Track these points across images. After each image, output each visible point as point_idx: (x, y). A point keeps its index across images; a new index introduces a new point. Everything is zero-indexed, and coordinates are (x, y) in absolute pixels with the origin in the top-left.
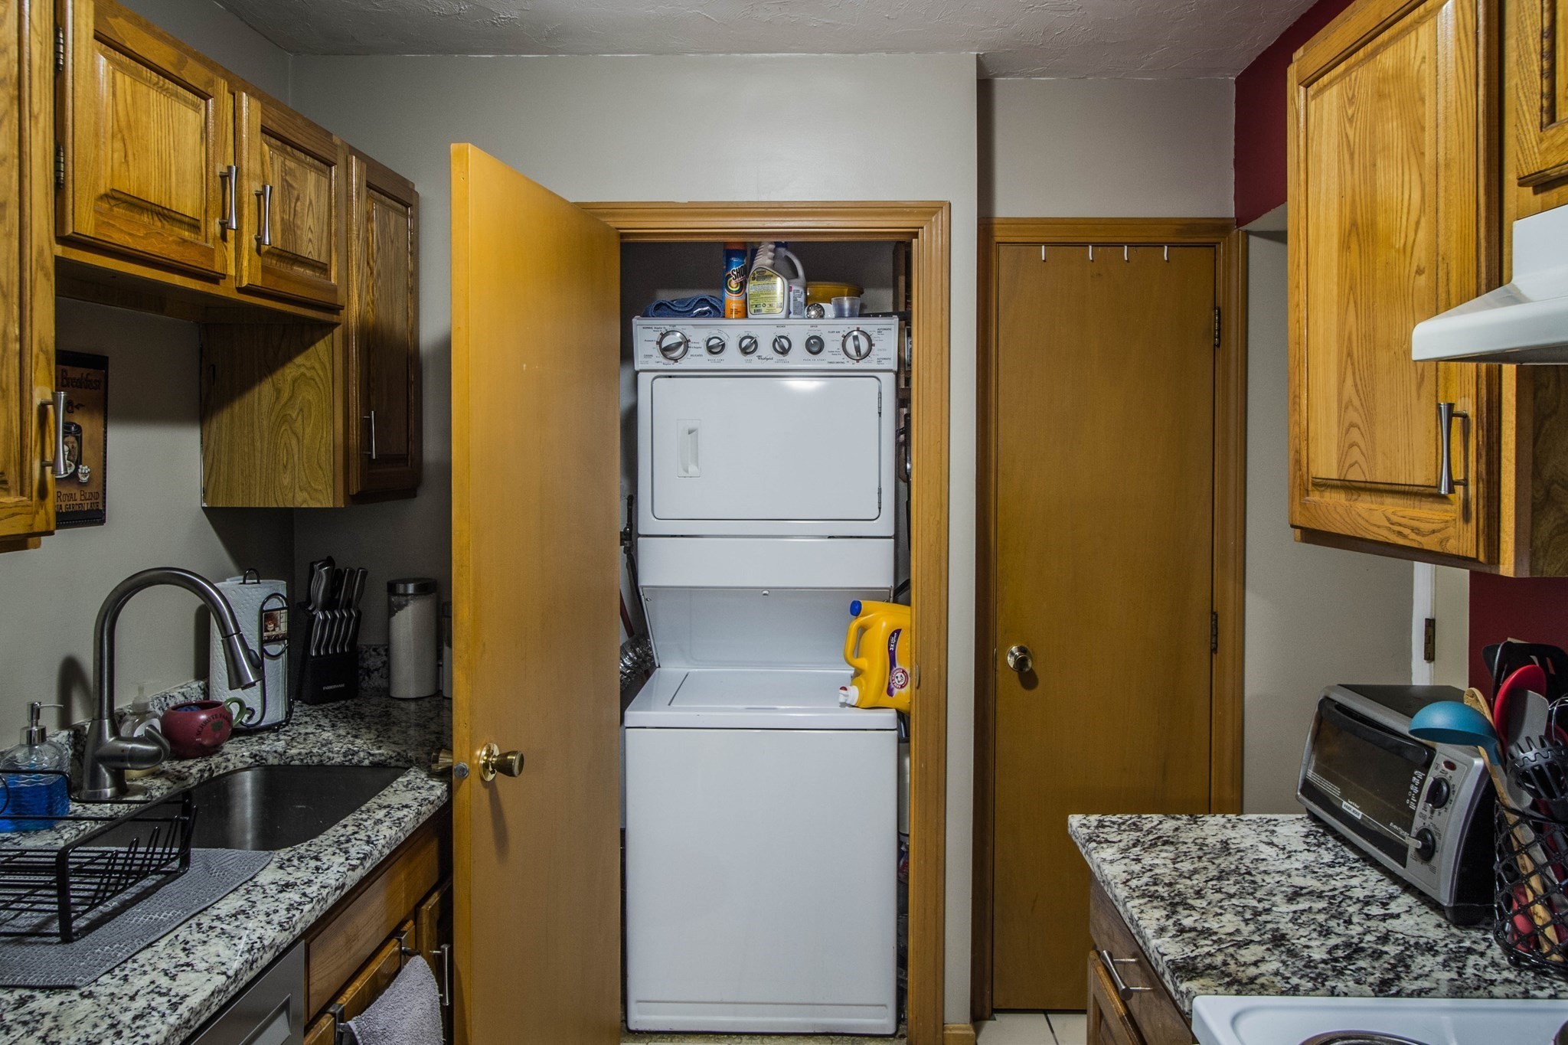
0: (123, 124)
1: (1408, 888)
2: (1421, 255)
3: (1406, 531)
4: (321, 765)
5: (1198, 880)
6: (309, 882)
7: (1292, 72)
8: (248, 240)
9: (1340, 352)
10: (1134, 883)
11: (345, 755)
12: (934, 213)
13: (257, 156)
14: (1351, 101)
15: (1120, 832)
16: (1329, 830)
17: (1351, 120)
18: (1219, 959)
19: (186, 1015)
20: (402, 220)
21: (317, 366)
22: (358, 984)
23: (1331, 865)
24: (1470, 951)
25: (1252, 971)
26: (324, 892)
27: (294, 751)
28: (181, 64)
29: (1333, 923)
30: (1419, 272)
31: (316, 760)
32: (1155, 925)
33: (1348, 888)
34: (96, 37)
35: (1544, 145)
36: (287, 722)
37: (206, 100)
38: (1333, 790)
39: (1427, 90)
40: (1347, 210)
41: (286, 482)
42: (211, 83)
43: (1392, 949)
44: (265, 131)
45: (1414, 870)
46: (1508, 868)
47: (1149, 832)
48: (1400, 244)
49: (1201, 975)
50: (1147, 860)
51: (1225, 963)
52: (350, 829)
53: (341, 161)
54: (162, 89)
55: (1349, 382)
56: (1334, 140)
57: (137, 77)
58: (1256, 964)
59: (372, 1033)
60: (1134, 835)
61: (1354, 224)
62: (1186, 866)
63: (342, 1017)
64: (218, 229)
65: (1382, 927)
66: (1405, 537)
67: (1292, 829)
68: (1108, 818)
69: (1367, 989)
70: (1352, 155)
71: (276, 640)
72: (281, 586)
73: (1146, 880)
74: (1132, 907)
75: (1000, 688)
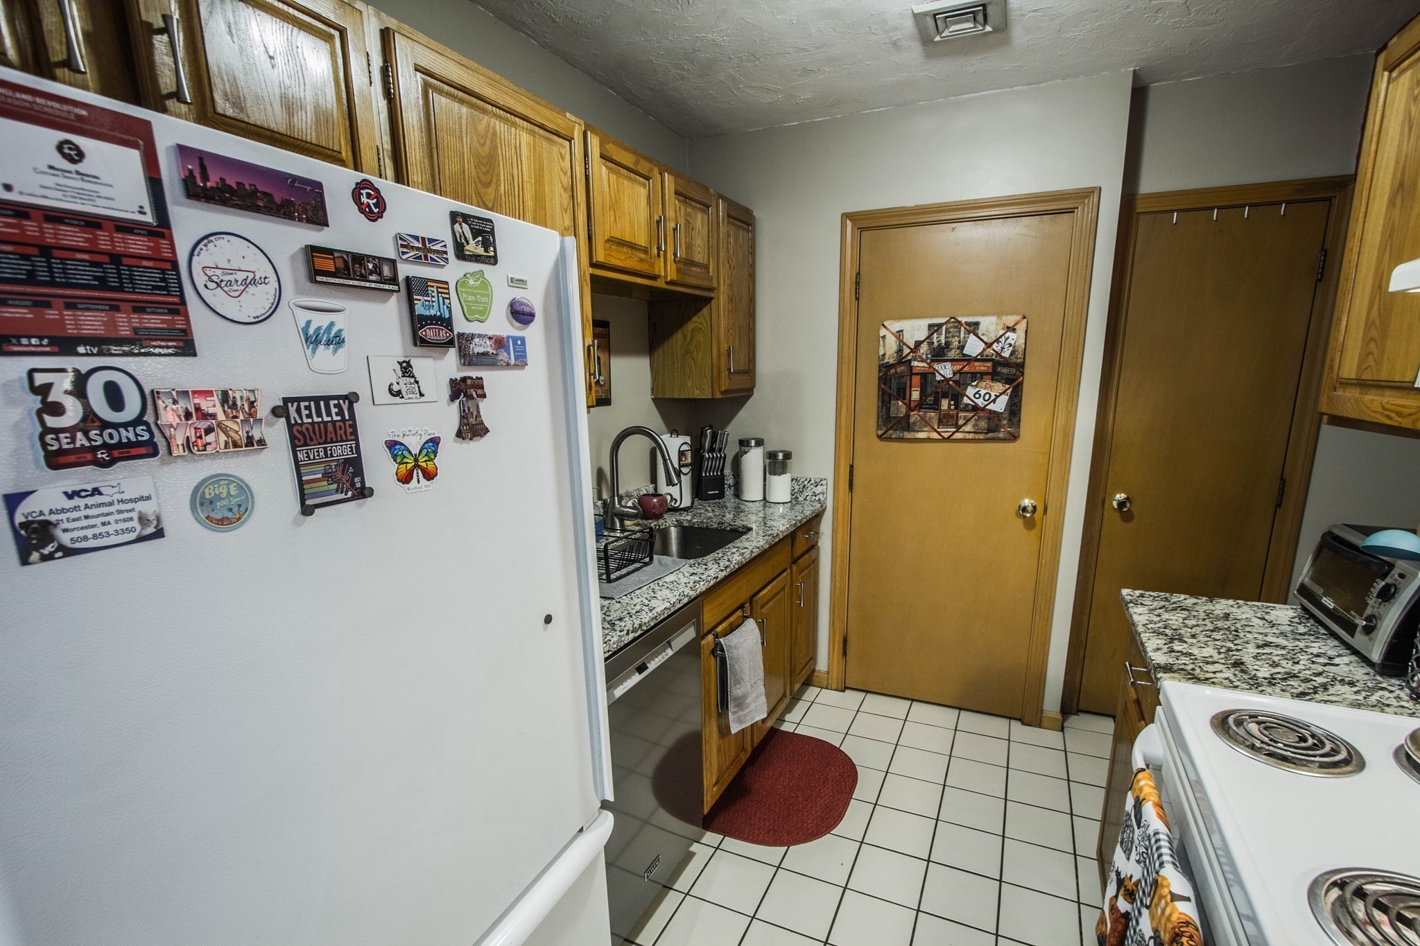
1: (1355, 652)
3: (1393, 415)
4: (706, 528)
5: (1196, 630)
6: (703, 574)
7: (1382, 59)
8: (670, 256)
9: (1373, 287)
10: (1149, 626)
11: (718, 524)
12: (1088, 197)
13: (673, 207)
14: (1418, 85)
15: (1154, 600)
16: (1312, 616)
17: (1415, 99)
18: (1190, 667)
19: (655, 615)
20: (746, 234)
21: (703, 321)
22: (724, 625)
23: (1302, 634)
25: (1210, 675)
26: (709, 578)
27: (695, 520)
28: (637, 163)
29: (1284, 663)
31: (705, 525)
32: (1155, 646)
33: (1307, 647)
34: (601, 157)
36: (690, 507)
37: (649, 180)
38: (1319, 590)
40: (1399, 173)
41: (689, 385)
42: (651, 170)
43: (1320, 680)
44: (677, 193)
45: (1358, 641)
47: (1174, 603)
49: (1174, 672)
50: (1165, 616)
51: (1193, 669)
52: (720, 555)
53: (714, 204)
54: (630, 179)
55: (1375, 308)
56: (1400, 117)
57: (619, 175)
58: (1214, 673)
59: (731, 646)
60: (1162, 603)
61: (1401, 185)
62: (1191, 622)
63: (716, 636)
64: (656, 251)
65: (1320, 669)
66: (1392, 419)
67: (1283, 613)
68: (1149, 593)
69: (1288, 694)
70: (1410, 128)
71: (686, 465)
72: (688, 439)
73: (1160, 625)
74: (1144, 637)
75: (1105, 520)
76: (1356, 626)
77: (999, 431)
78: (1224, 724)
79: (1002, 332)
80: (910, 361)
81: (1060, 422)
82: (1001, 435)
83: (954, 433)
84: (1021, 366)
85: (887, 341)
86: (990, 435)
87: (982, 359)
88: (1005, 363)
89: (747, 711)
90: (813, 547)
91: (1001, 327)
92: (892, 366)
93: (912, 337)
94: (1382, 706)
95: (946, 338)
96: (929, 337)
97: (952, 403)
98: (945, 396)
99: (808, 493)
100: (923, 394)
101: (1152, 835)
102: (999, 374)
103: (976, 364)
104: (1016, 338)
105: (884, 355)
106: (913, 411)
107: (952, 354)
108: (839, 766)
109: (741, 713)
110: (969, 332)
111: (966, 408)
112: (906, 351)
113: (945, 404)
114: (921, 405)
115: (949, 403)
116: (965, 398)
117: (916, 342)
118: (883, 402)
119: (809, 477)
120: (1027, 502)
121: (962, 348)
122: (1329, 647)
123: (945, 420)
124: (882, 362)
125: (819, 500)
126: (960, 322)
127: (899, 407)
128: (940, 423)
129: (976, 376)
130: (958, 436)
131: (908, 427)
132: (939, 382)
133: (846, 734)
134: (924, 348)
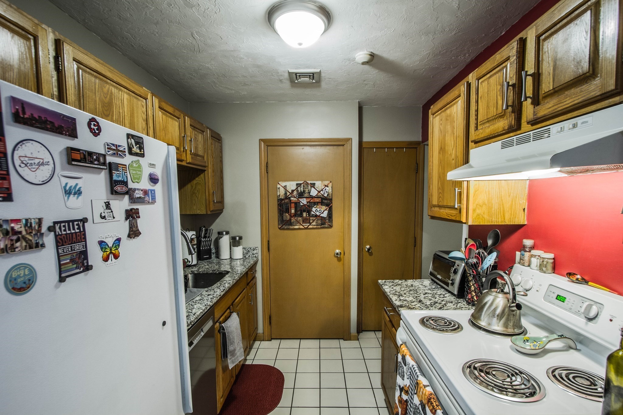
0: (164, 127)
1: (450, 292)
2: (453, 156)
3: (450, 216)
4: (207, 273)
5: (405, 292)
6: (214, 294)
7: (430, 111)
8: (188, 152)
9: (438, 177)
10: (391, 292)
11: (213, 271)
12: (348, 141)
13: (189, 130)
14: (441, 120)
15: (389, 283)
16: (435, 282)
17: (441, 124)
18: (407, 305)
19: (197, 316)
20: (218, 144)
21: (201, 180)
22: (223, 317)
23: (434, 288)
24: (459, 302)
25: (414, 306)
26: (218, 296)
27: (201, 270)
28: (174, 112)
29: (432, 298)
30: (453, 160)
31: (206, 272)
32: (395, 299)
33: (437, 292)
34: (159, 108)
35: (475, 134)
36: (197, 264)
37: (179, 119)
38: (436, 273)
39: (455, 120)
40: (440, 145)
41: (195, 208)
42: (180, 115)
43: (443, 303)
44: (191, 125)
45: (450, 288)
46: (468, 285)
47: (396, 283)
48: (449, 153)
49: (403, 307)
50: (395, 288)
51: (409, 305)
52: (219, 285)
53: (206, 131)
54: (171, 118)
55: (440, 183)
56: (438, 128)
57: (167, 116)
58: (415, 305)
59: (227, 327)
60: (392, 284)
61: (441, 148)
62: (403, 289)
63: (220, 323)
64: (183, 149)
65: (442, 299)
66: (449, 217)
67: (427, 282)
68: (387, 281)
69: (437, 309)
70: (441, 132)
71: (194, 245)
72: (194, 233)
73: (394, 291)
74: (391, 296)
75: (364, 256)
76: (448, 283)
77: (325, 224)
78: (423, 322)
79: (324, 187)
80: (290, 198)
81: (347, 220)
82: (326, 226)
83: (309, 226)
84: (331, 200)
85: (281, 190)
86: (322, 226)
87: (317, 197)
88: (326, 199)
89: (236, 357)
90: (254, 278)
91: (323, 185)
92: (283, 200)
93: (290, 188)
94: (461, 308)
95: (303, 189)
96: (297, 188)
97: (307, 214)
98: (304, 211)
99: (250, 254)
100: (296, 211)
101: (411, 367)
102: (323, 203)
103: (315, 199)
104: (329, 189)
105: (279, 195)
106: (292, 217)
107: (306, 195)
108: (275, 375)
109: (233, 358)
110: (312, 187)
111: (313, 216)
112: (288, 194)
113: (305, 214)
114: (295, 215)
115: (306, 214)
116: (312, 212)
117: (292, 190)
118: (280, 214)
119: (250, 247)
120: (338, 251)
121: (309, 193)
122: (441, 291)
123: (305, 220)
124: (279, 198)
125: (255, 256)
126: (308, 183)
127: (287, 216)
128: (303, 222)
129: (315, 204)
130: (310, 227)
131: (291, 224)
132: (302, 206)
133: (276, 360)
134: (295, 193)
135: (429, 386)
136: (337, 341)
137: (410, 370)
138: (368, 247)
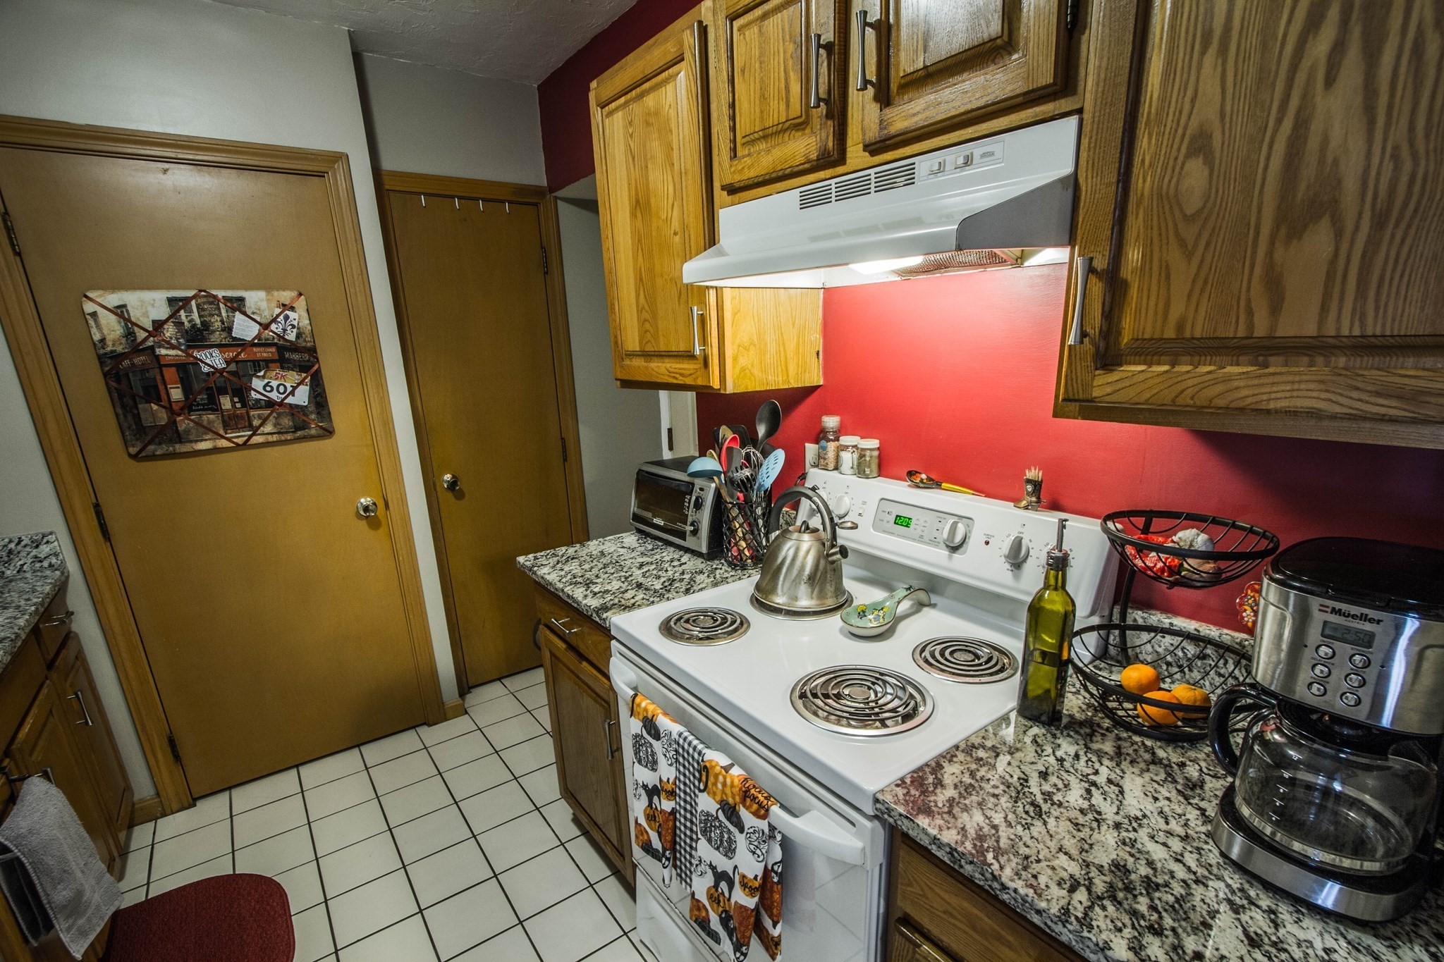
1: (687, 550)
5: (595, 571)
7: (591, 95)
10: (564, 580)
12: (336, 161)
14: (630, 123)
15: (547, 559)
16: (648, 534)
18: (616, 601)
23: (652, 550)
24: (716, 569)
25: (632, 601)
29: (660, 573)
30: (675, 234)
32: (581, 595)
33: (662, 557)
35: (733, 169)
38: (648, 515)
43: (687, 577)
45: (690, 542)
46: (729, 529)
47: (562, 556)
49: (610, 609)
50: (567, 568)
51: (620, 601)
55: (642, 295)
58: (633, 598)
60: (556, 559)
61: (637, 202)
62: (587, 567)
65: (681, 569)
66: (677, 379)
67: (631, 539)
68: (538, 554)
69: (681, 594)
73: (569, 577)
74: (568, 589)
75: (441, 502)
76: (685, 532)
77: (309, 428)
78: (668, 629)
79: (278, 310)
80: (152, 348)
81: (376, 410)
82: (313, 432)
83: (250, 437)
84: (312, 351)
85: (102, 321)
86: (299, 433)
87: (259, 342)
88: (293, 347)
89: (90, 911)
90: (68, 638)
91: (274, 304)
92: (122, 356)
93: (146, 314)
94: (725, 580)
95: (200, 316)
96: (174, 315)
97: (236, 399)
98: (223, 391)
100: (187, 390)
101: (677, 737)
102: (288, 361)
103: (255, 349)
104: (299, 317)
105: (103, 340)
106: (179, 415)
107: (217, 337)
108: (249, 893)
109: (81, 921)
110: (234, 310)
111: (258, 405)
112: (141, 335)
113: (226, 402)
114: (189, 406)
115: (232, 400)
116: (253, 393)
118: (123, 407)
119: (15, 536)
120: (365, 501)
121: (228, 329)
122: (669, 554)
123: (230, 422)
124: (102, 351)
125: (51, 565)
126: (215, 297)
127: (156, 414)
128: (226, 426)
129: (257, 365)
130: (257, 439)
131: (180, 438)
132: (208, 374)
133: (233, 852)
134: (170, 331)
135: (732, 765)
136: (412, 733)
137: (675, 746)
138: (448, 477)
